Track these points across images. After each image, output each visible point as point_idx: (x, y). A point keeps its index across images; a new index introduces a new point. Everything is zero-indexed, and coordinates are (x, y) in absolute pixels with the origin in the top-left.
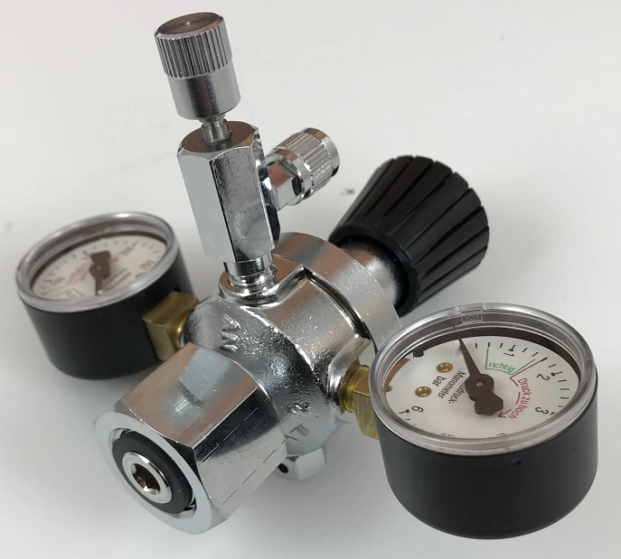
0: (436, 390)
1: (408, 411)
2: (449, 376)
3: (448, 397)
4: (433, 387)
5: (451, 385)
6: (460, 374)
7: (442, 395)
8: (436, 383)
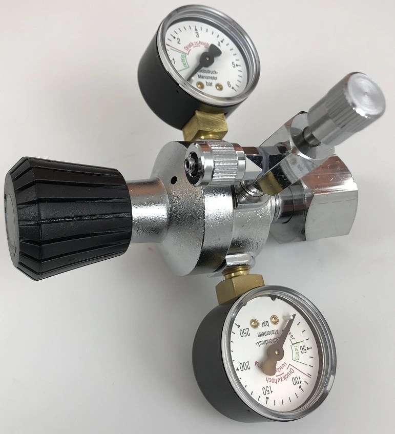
0: (214, 82)
1: (233, 88)
2: (204, 81)
3: (215, 75)
4: (214, 85)
5: (208, 78)
6: (200, 77)
7: (215, 78)
8: (211, 84)
